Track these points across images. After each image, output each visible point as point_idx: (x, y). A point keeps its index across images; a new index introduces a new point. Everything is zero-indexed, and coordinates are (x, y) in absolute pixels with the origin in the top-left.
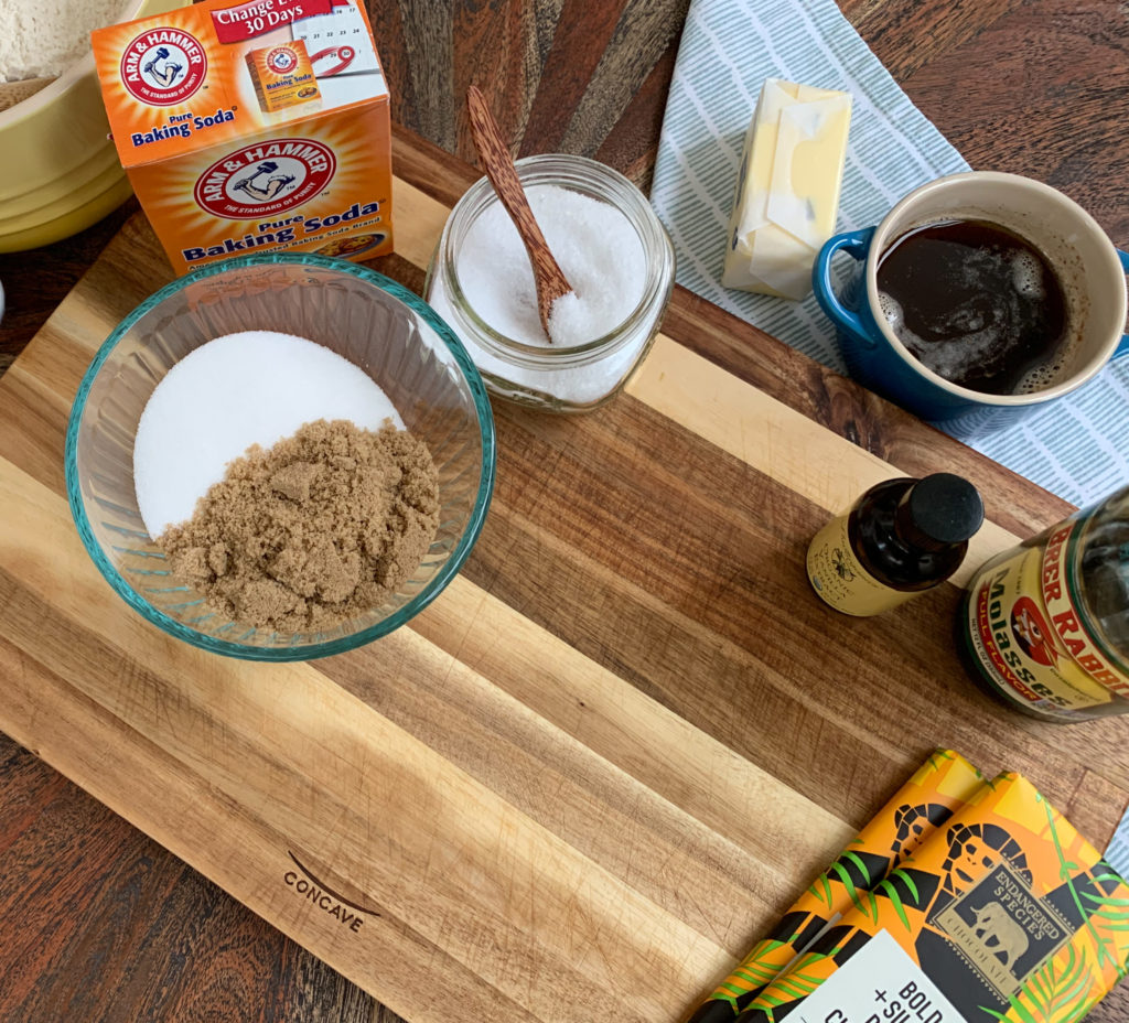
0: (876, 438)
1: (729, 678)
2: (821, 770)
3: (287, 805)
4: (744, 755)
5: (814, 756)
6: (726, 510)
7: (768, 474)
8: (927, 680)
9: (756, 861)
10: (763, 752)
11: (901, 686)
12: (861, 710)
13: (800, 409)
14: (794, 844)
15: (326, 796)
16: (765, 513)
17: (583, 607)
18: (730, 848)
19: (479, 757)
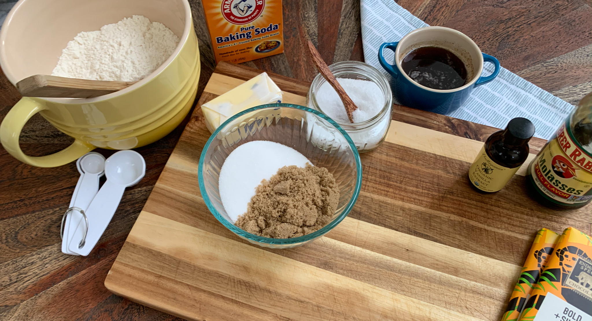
0: (476, 135)
1: (457, 227)
2: (501, 249)
3: (310, 315)
4: (472, 252)
5: (496, 245)
6: (434, 171)
7: (444, 156)
8: (525, 209)
9: (491, 288)
10: (478, 249)
11: (517, 214)
12: (506, 225)
13: (447, 132)
14: (502, 277)
15: (323, 308)
16: (448, 168)
17: (395, 216)
18: (479, 286)
19: (376, 278)
